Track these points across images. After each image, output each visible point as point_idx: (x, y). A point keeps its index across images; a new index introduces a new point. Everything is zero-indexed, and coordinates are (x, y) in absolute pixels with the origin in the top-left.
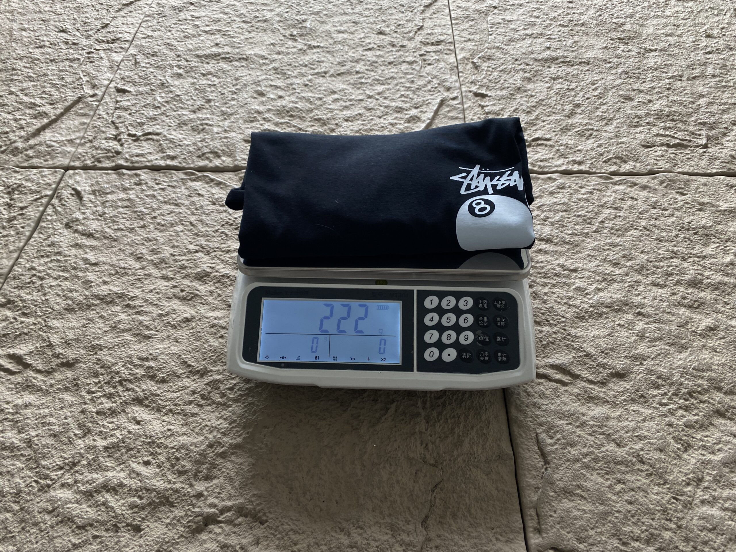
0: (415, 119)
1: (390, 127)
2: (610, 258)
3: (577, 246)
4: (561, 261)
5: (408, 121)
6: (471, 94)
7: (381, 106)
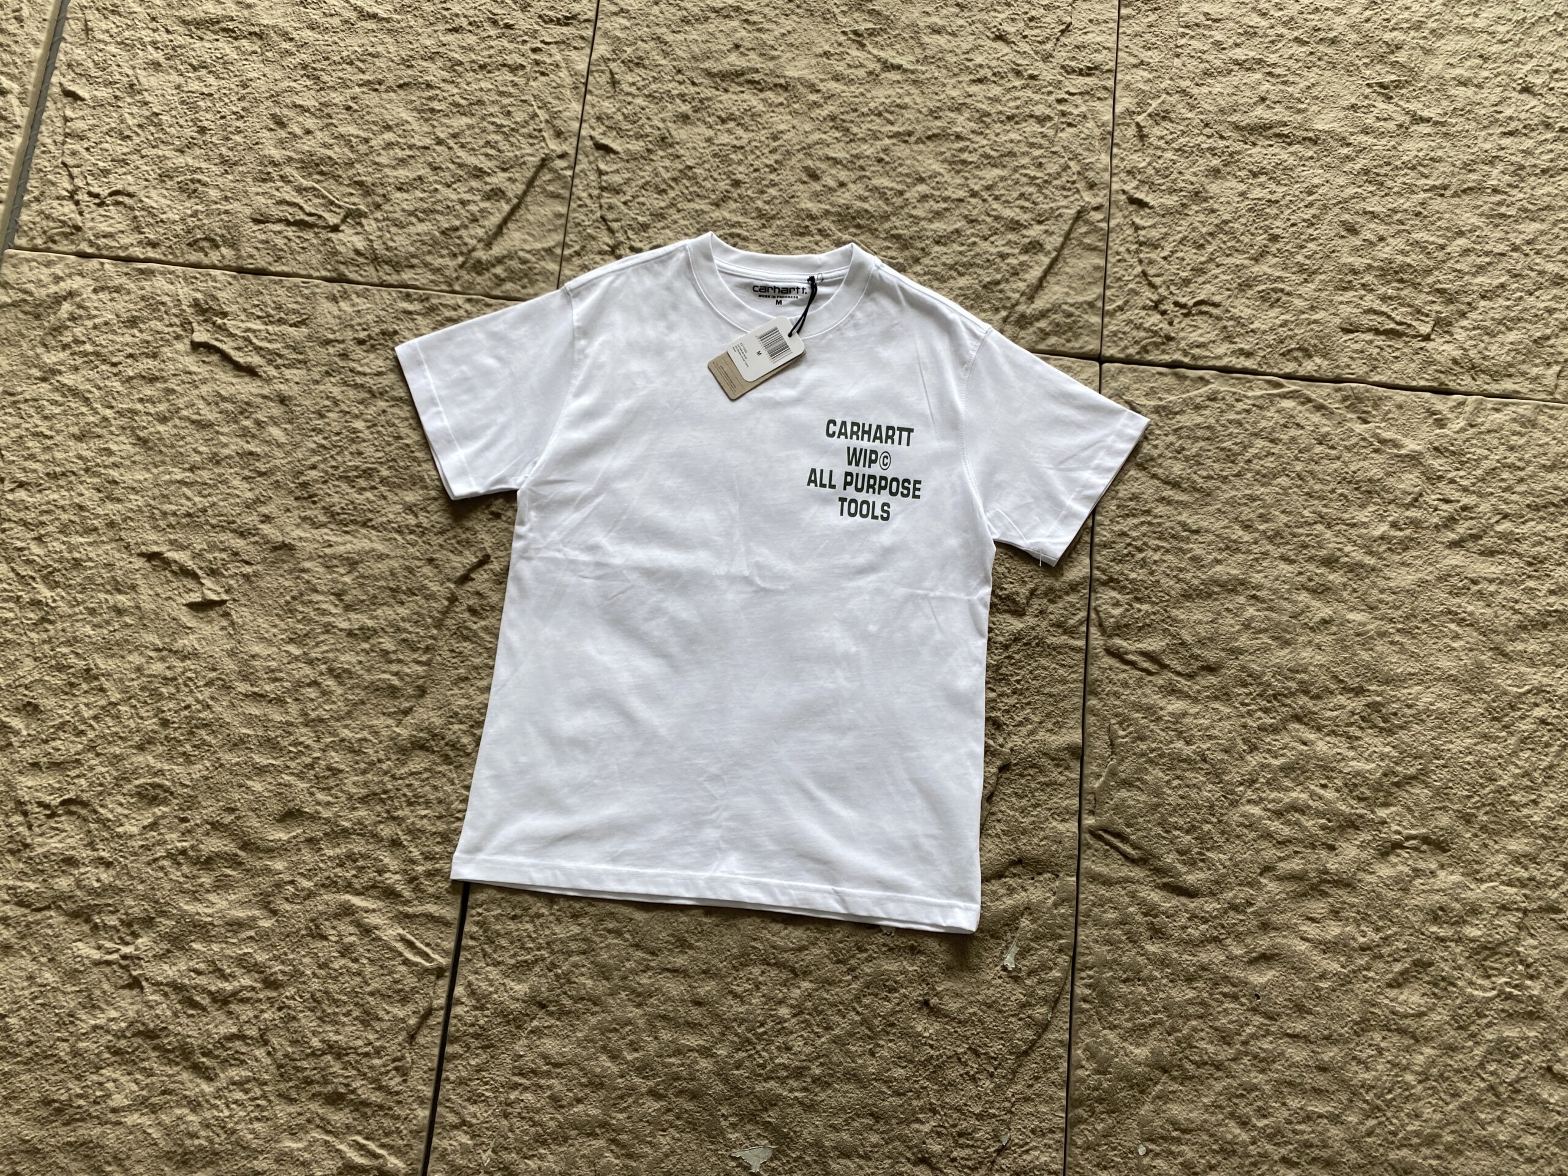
0: (1034, 247)
1: (998, 260)
2: (1243, 517)
3: (1208, 495)
4: (1184, 517)
5: (1026, 250)
6: (1123, 197)
7: (989, 215)
